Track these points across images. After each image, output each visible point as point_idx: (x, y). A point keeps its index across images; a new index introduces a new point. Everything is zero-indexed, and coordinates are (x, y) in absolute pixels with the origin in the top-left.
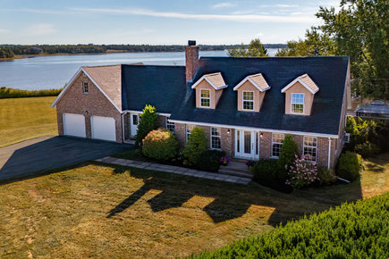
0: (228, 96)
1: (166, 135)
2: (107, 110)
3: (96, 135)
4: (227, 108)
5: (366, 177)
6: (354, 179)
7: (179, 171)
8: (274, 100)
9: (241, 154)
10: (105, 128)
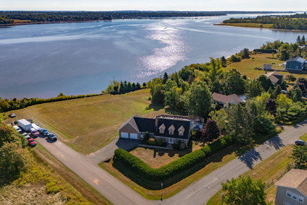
0: (166, 131)
1: (153, 139)
2: (135, 132)
3: (131, 137)
4: (166, 133)
5: (194, 145)
6: (191, 147)
7: (158, 147)
8: (176, 132)
9: (170, 142)
10: (134, 136)
